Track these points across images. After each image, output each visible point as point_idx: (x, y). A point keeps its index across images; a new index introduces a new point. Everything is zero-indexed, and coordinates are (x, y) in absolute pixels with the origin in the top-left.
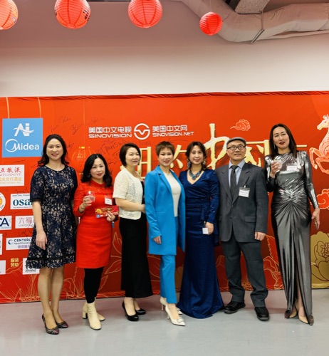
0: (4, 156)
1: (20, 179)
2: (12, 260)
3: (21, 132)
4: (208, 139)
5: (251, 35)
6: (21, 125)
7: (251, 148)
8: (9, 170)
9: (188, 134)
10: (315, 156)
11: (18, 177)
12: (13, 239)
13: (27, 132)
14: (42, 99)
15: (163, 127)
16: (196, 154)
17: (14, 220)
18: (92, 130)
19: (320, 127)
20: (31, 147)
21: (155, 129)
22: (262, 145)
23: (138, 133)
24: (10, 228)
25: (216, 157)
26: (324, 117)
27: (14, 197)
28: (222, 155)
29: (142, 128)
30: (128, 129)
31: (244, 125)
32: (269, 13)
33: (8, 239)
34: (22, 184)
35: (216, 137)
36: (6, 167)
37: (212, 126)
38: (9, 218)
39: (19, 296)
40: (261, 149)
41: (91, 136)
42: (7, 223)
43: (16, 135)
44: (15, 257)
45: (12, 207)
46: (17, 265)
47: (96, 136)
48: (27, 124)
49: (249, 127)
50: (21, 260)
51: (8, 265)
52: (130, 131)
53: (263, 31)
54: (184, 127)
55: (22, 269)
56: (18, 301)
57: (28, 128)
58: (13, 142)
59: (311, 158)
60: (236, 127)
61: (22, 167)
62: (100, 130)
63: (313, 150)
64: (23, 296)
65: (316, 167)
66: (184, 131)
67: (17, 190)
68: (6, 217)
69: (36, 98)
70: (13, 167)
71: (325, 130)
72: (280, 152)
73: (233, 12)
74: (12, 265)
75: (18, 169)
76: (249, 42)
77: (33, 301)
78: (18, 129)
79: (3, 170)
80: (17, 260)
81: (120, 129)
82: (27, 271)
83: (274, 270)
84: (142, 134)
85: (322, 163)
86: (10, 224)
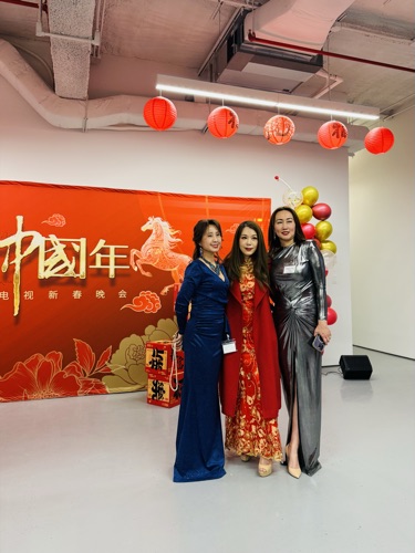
4: (14, 232)
5: (78, 123)
7: (64, 246)
10: (136, 258)
19: (144, 228)
22: (78, 243)
25: (22, 253)
26: (150, 219)
28: (29, 250)
31: (59, 220)
32: (96, 101)
35: (23, 230)
37: (20, 219)
40: (76, 248)
49: (64, 223)
59: (132, 259)
60: (49, 222)
63: (134, 252)
65: (136, 269)
71: (149, 232)
73: (53, 95)
83: (79, 375)
85: (143, 266)
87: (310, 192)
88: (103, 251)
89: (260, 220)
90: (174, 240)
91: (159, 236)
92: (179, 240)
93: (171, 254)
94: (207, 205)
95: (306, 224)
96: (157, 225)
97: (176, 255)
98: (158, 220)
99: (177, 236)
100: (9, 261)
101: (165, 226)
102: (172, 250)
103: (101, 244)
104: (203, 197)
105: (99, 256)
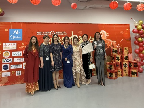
0: (10, 40)
1: (15, 47)
2: (13, 72)
3: (15, 33)
5: (83, 7)
6: (15, 31)
8: (12, 44)
9: (66, 34)
11: (14, 46)
12: (13, 65)
13: (17, 33)
14: (22, 23)
15: (59, 32)
16: (67, 40)
17: (13, 60)
18: (38, 33)
20: (19, 38)
21: (56, 32)
23: (51, 34)
24: (12, 62)
27: (13, 53)
29: (52, 32)
30: (48, 32)
31: (81, 32)
32: (88, 2)
33: (11, 65)
34: (16, 48)
35: (73, 35)
36: (10, 44)
37: (72, 32)
38: (11, 59)
39: (15, 82)
41: (37, 34)
42: (11, 61)
43: (14, 34)
44: (13, 71)
45: (13, 56)
46: (14, 73)
47: (39, 34)
48: (17, 31)
50: (15, 72)
51: (11, 73)
52: (49, 33)
53: (86, 7)
54: (65, 32)
55: (16, 74)
56: (14, 84)
57: (18, 32)
58: (13, 36)
61: (16, 44)
62: (40, 32)
64: (16, 82)
66: (64, 33)
67: (14, 50)
68: (10, 59)
69: (20, 23)
70: (13, 44)
72: (97, 40)
73: (78, 1)
74: (13, 73)
75: (14, 44)
76: (82, 9)
77: (19, 83)
78: (14, 32)
79: (9, 44)
80: (14, 72)
81: (46, 32)
82: (17, 75)
84: (53, 34)
86: (12, 61)
87: (141, 22)
88: (91, 39)
89: (127, 30)
90: (107, 36)
91: (104, 35)
92: (108, 36)
93: (107, 39)
94: (114, 26)
95: (141, 30)
96: (103, 32)
97: (108, 40)
98: (103, 31)
99: (108, 35)
100: (71, 43)
101: (105, 32)
102: (107, 38)
103: (91, 37)
104: (113, 24)
105: (90, 41)
